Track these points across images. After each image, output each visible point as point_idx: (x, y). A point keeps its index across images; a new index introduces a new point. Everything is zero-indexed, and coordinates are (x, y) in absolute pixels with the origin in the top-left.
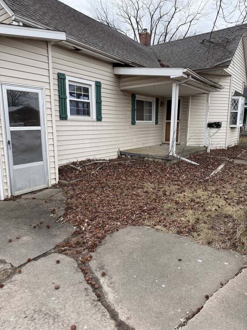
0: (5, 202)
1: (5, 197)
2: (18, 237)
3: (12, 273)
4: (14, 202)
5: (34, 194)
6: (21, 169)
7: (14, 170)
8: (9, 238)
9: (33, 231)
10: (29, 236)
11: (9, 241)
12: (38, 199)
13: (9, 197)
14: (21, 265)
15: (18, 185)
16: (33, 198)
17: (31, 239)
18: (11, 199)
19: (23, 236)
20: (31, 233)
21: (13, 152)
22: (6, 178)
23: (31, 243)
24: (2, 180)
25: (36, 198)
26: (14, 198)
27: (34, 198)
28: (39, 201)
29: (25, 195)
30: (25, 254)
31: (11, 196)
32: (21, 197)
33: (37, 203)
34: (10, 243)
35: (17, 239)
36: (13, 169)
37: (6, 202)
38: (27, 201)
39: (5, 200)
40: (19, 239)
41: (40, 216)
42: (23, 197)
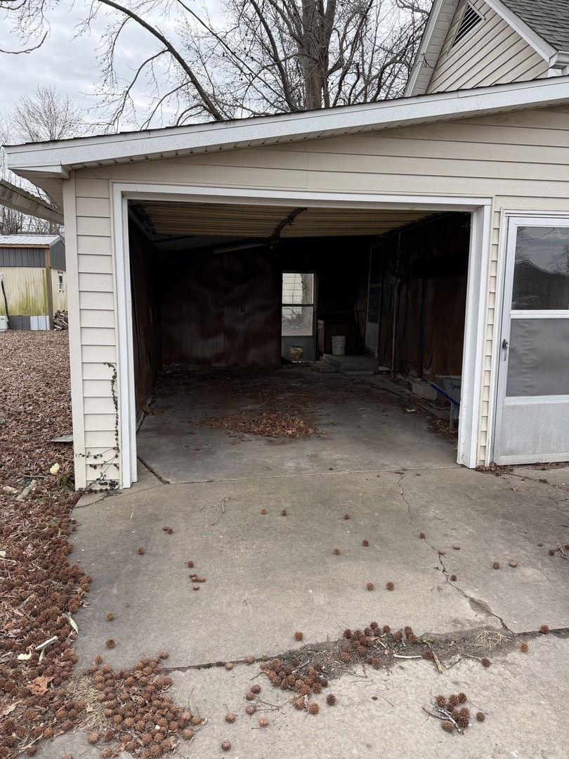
0: (477, 473)
1: (478, 462)
2: (513, 564)
3: (505, 643)
4: (496, 478)
5: (544, 469)
6: (520, 408)
7: (505, 408)
8: (493, 559)
9: (548, 560)
10: (538, 569)
11: (494, 565)
12: (554, 486)
13: (486, 465)
14: (525, 634)
15: (510, 443)
16: (541, 480)
17: (545, 578)
18: (491, 470)
19: (523, 564)
20: (543, 565)
21: (510, 367)
22: (487, 422)
23: (545, 590)
24: (478, 424)
25: (549, 481)
26: (497, 470)
27: (545, 481)
28: (555, 490)
29: (520, 468)
30: (532, 610)
31: (490, 464)
32: (512, 470)
33: (552, 495)
34: (496, 571)
35: (511, 568)
36: (503, 405)
37: (480, 473)
38: (527, 483)
39: (478, 469)
40: (515, 569)
41: (563, 528)
42: (517, 471)
